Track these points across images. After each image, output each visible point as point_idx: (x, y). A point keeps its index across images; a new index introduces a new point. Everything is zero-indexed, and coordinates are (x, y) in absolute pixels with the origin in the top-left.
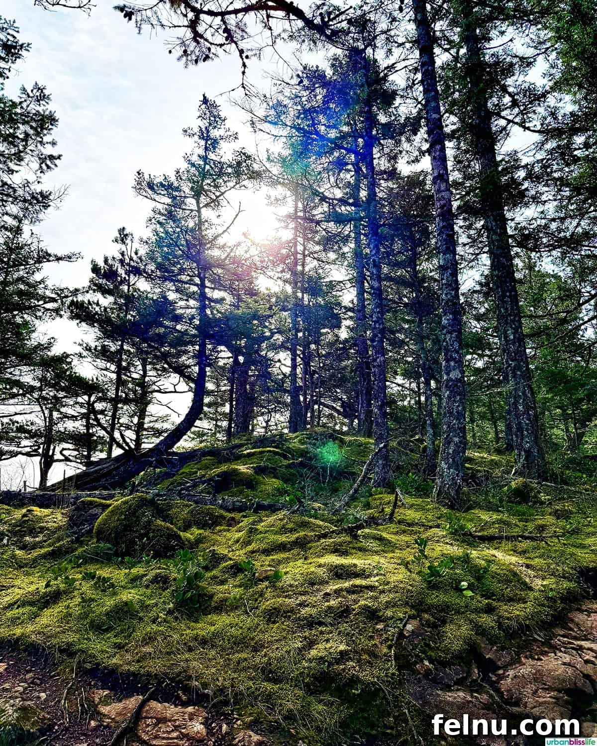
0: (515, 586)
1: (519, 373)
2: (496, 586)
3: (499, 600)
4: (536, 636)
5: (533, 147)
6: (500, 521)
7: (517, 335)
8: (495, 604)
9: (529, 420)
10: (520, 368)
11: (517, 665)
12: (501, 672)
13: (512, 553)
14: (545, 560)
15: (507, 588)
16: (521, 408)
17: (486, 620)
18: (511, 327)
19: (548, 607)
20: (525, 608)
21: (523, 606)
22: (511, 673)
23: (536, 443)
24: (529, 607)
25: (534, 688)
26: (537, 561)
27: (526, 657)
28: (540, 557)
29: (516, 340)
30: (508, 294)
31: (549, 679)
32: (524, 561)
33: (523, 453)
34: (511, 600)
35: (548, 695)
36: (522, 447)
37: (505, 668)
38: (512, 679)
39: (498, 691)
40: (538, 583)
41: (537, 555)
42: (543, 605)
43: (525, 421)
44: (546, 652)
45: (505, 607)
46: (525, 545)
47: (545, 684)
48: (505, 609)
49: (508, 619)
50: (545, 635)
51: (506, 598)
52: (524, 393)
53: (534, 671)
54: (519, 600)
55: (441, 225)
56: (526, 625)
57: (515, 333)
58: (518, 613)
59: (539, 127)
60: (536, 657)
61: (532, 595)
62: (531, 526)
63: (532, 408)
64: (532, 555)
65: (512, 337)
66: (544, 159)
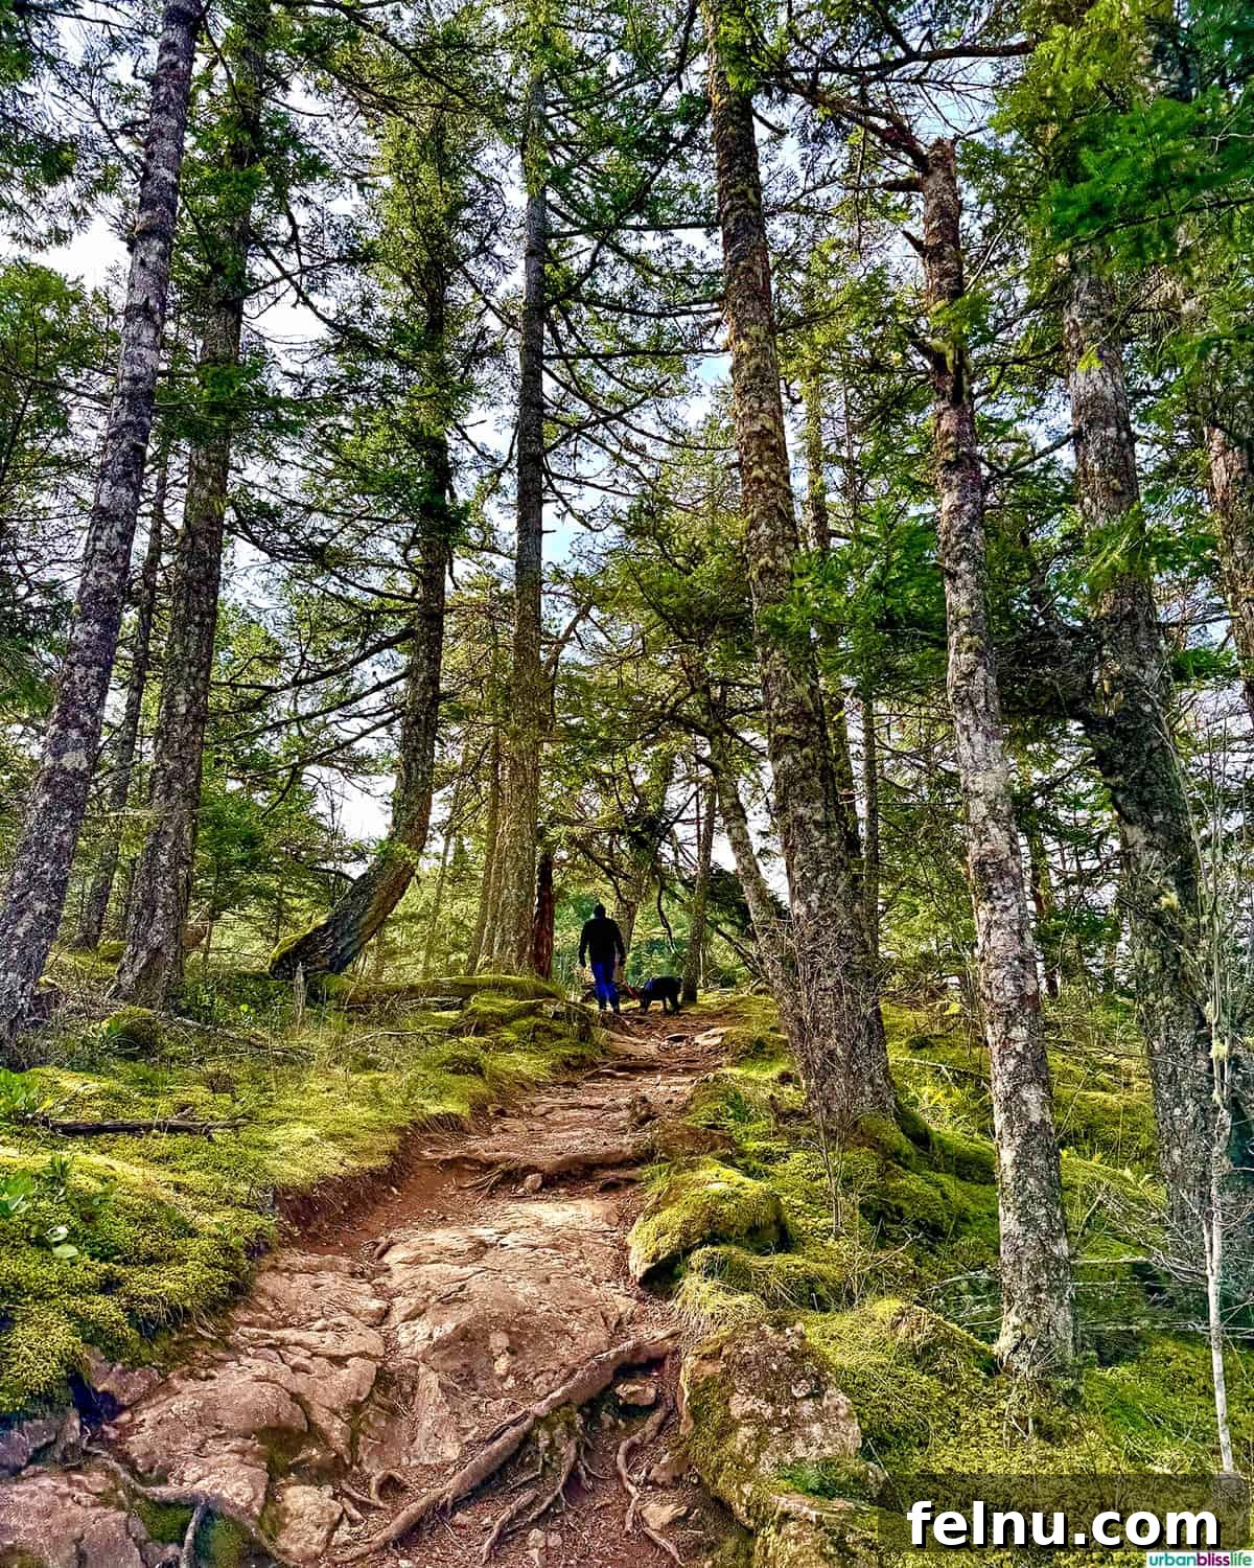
0: (160, 1229)
1: (178, 786)
2: (122, 1232)
3: (126, 1262)
4: (201, 1331)
5: (309, 347)
6: (105, 1094)
7: (194, 709)
8: (120, 1270)
9: (174, 887)
10: (181, 777)
11: (162, 1397)
12: (125, 1417)
13: (141, 1160)
14: (207, 1173)
15: (145, 1235)
16: (163, 859)
17: (104, 1307)
18: (188, 690)
19: (225, 1269)
20: (184, 1274)
21: (180, 1269)
22: (148, 1415)
23: (176, 936)
24: (194, 1271)
25: (198, 1437)
26: (193, 1178)
27: (182, 1377)
28: (199, 1168)
29: (190, 718)
30: (197, 618)
31: (228, 1414)
32: (171, 1176)
33: (143, 954)
34: (151, 1260)
35: (227, 1448)
36: (146, 942)
37: (133, 1406)
38: (154, 1428)
39: (124, 1458)
40: (206, 1222)
41: (193, 1163)
42: (214, 1265)
43: (164, 888)
44: (221, 1360)
45: (142, 1276)
46: (164, 1143)
47: (218, 1427)
48: (141, 1281)
49: (149, 1300)
50: (216, 1326)
51: (143, 1256)
52: (179, 831)
53: (200, 1404)
54: (169, 1259)
55: (123, 417)
56: (185, 1308)
57: (190, 704)
58: (171, 1285)
59: (331, 316)
60: (203, 1374)
61: (195, 1246)
62: (163, 1105)
63: (187, 863)
64: (184, 1165)
65: (183, 709)
66: (336, 381)
